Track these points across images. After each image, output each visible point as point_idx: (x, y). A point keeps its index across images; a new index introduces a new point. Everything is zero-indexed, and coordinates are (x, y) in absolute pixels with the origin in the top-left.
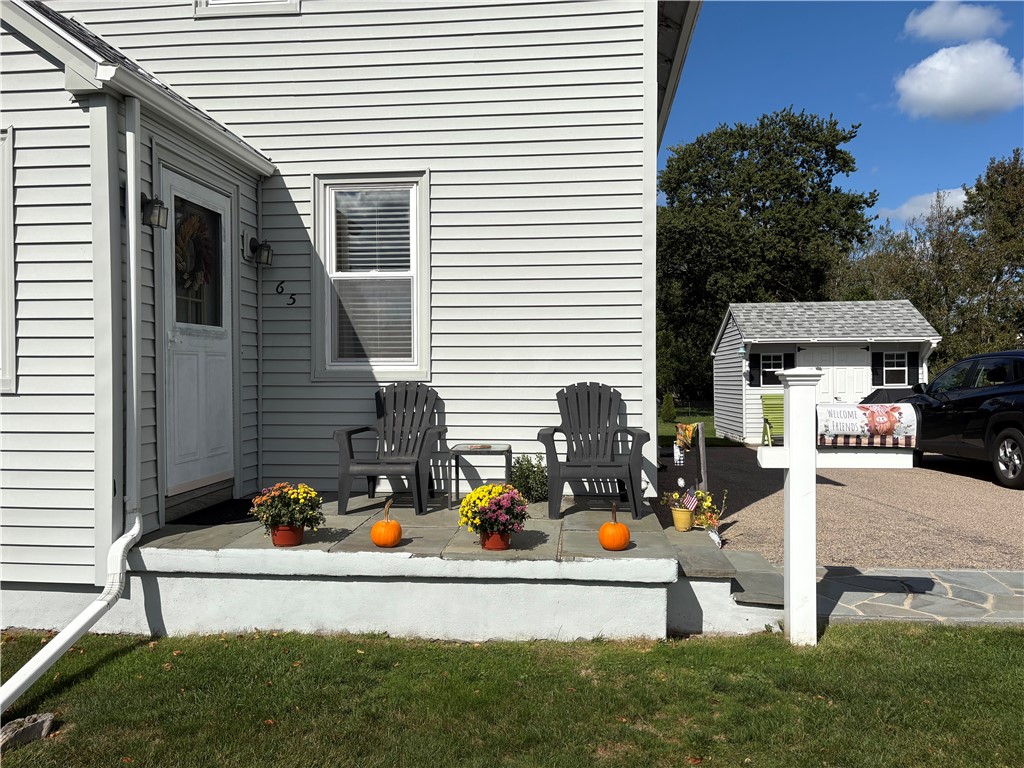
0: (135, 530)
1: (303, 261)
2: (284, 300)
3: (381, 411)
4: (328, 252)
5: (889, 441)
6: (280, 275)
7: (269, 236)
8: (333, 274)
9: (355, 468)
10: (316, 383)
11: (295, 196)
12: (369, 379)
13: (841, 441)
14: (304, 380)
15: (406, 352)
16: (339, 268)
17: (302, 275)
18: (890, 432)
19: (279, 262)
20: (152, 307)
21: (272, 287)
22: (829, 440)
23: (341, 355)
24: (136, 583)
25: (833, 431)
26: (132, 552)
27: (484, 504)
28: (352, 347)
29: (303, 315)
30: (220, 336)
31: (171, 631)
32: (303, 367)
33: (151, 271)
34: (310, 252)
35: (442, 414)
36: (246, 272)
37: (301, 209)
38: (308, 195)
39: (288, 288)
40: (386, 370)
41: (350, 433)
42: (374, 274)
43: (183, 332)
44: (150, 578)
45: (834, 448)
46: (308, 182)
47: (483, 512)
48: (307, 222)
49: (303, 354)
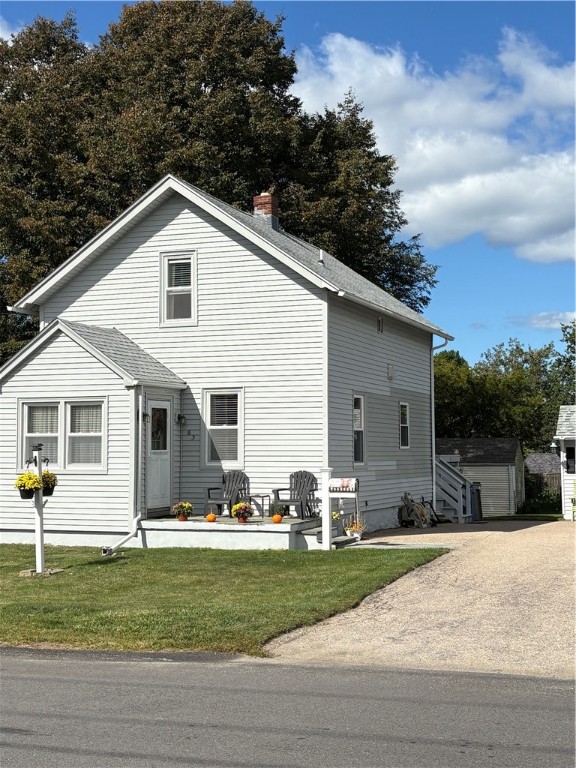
0: (139, 516)
1: (197, 422)
2: (191, 437)
3: (224, 482)
4: (207, 417)
6: (189, 428)
7: (185, 412)
8: (209, 427)
9: (210, 502)
10: (202, 471)
11: (195, 396)
12: (220, 469)
14: (197, 469)
15: (235, 458)
16: (212, 424)
17: (197, 427)
19: (189, 422)
20: (145, 447)
21: (186, 433)
22: (331, 489)
23: (211, 460)
24: (139, 532)
25: (332, 486)
26: (139, 522)
28: (215, 456)
29: (197, 443)
30: (166, 453)
31: (149, 546)
32: (197, 464)
33: (145, 435)
34: (200, 419)
35: (248, 483)
36: (176, 427)
37: (197, 401)
38: (200, 396)
39: (192, 433)
40: (227, 465)
41: (209, 489)
42: (225, 427)
43: (154, 453)
44: (143, 530)
45: (333, 491)
46: (200, 391)
48: (199, 407)
49: (197, 459)
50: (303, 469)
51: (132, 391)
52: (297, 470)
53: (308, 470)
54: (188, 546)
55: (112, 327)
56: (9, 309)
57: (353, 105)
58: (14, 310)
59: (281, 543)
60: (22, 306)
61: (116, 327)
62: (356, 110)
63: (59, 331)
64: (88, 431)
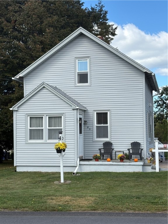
2: (89, 129)
4: (95, 121)
5: (166, 148)
6: (88, 125)
7: (87, 119)
9: (102, 154)
10: (94, 142)
11: (90, 113)
13: (161, 149)
14: (92, 141)
15: (107, 137)
16: (97, 124)
17: (91, 125)
18: (166, 147)
21: (87, 127)
22: (159, 148)
23: (97, 138)
25: (160, 147)
27: (120, 156)
28: (99, 136)
29: (91, 131)
32: (92, 139)
34: (92, 122)
37: (91, 115)
38: (92, 113)
39: (89, 127)
40: (104, 140)
42: (102, 125)
43: (80, 135)
45: (160, 149)
46: (92, 111)
47: (120, 157)
48: (92, 117)
49: (92, 137)
50: (136, 141)
51: (75, 111)
52: (134, 141)
53: (138, 141)
54: (100, 171)
55: (55, 86)
56: (13, 78)
57: (101, 5)
58: (15, 79)
59: (139, 169)
60: (18, 77)
61: (57, 86)
62: (102, 7)
63: (44, 87)
64: (55, 127)
